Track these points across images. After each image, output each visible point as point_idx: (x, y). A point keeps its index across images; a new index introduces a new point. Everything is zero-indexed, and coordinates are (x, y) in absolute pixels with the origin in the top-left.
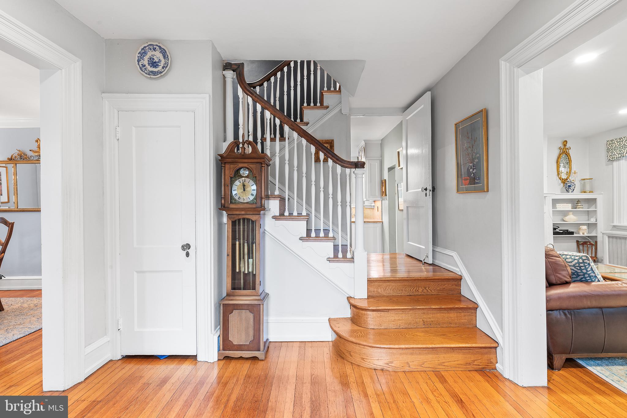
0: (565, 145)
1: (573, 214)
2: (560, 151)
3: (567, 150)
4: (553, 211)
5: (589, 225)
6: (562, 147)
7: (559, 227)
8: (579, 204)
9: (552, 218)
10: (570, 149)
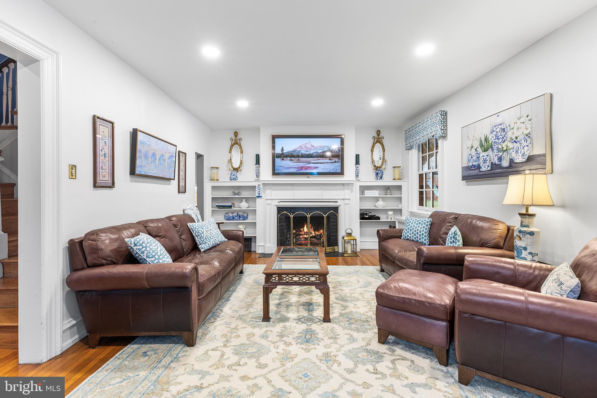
0: (378, 135)
1: (383, 200)
2: (374, 141)
3: (381, 140)
4: (360, 197)
5: (395, 211)
6: (376, 136)
7: (370, 213)
8: (388, 191)
9: (359, 204)
10: (383, 138)
